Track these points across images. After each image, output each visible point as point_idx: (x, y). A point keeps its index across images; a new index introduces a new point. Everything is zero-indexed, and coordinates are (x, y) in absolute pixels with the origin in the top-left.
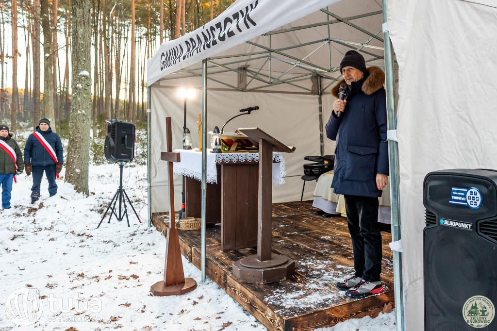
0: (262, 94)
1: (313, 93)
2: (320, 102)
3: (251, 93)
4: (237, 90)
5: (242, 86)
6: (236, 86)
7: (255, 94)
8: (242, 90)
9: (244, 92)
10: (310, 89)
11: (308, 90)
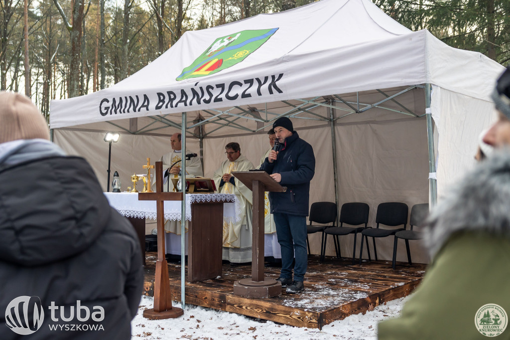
0: (151, 137)
1: (195, 136)
2: (201, 146)
3: (141, 136)
4: (129, 132)
5: (133, 130)
6: (128, 128)
7: (144, 136)
8: (134, 133)
9: (135, 136)
10: (193, 133)
11: (191, 133)
